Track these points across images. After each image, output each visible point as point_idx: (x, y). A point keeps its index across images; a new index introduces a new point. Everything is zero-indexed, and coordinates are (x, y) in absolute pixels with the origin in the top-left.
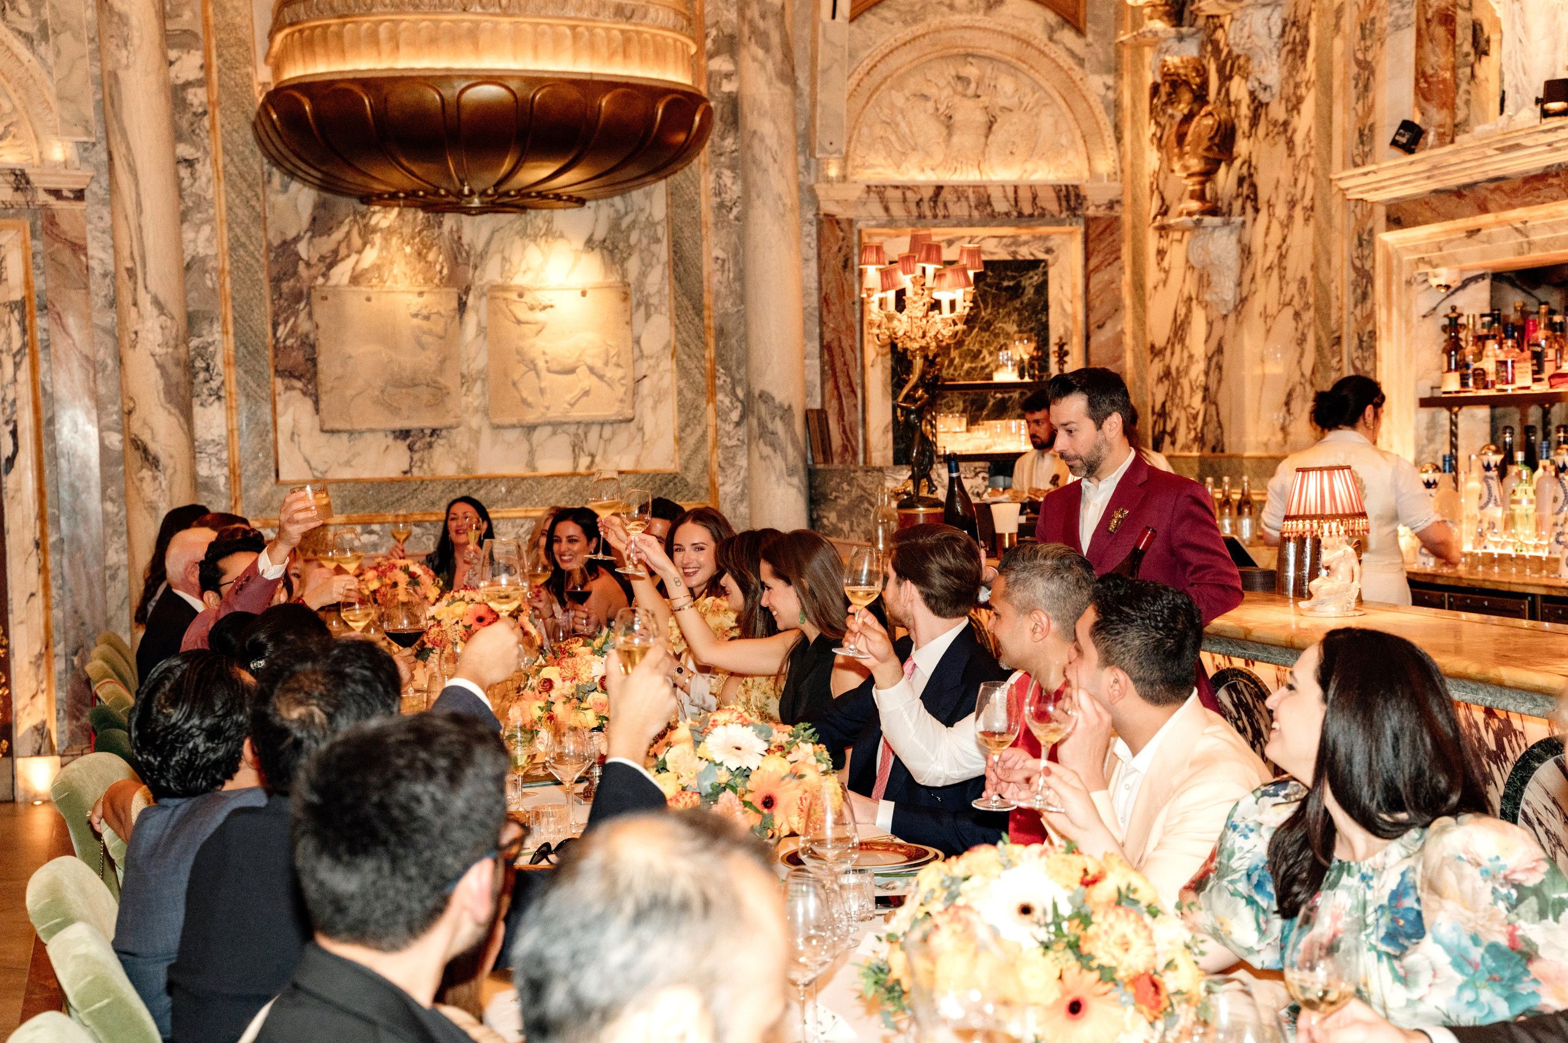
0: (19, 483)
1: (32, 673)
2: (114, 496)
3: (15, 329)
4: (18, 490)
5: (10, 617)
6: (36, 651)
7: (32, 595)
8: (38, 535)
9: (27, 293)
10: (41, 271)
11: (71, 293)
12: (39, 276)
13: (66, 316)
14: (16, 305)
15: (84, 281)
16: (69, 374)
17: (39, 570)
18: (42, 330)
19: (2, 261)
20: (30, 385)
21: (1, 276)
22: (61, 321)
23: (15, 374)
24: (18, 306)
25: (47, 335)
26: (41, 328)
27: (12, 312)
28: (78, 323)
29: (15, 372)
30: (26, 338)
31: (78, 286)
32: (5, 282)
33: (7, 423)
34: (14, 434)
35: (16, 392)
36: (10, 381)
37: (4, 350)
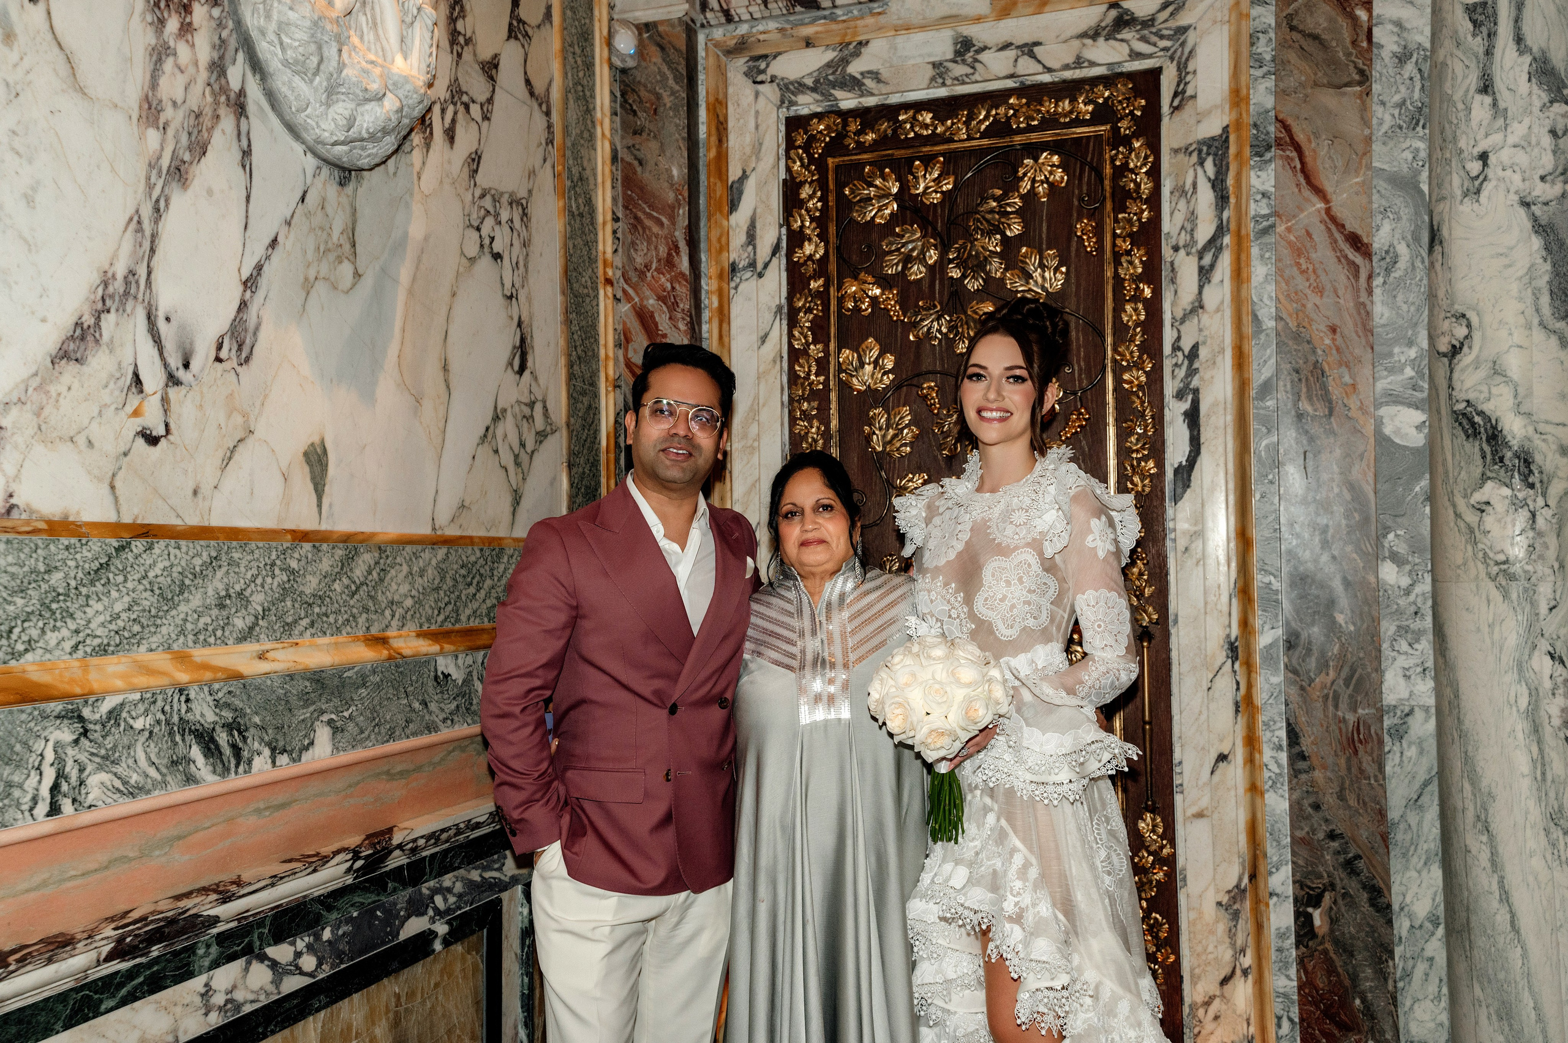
0: (1200, 517)
1: (1221, 928)
2: (1402, 548)
3: (1206, 196)
4: (1199, 534)
5: (1178, 798)
6: (1231, 883)
7: (1222, 758)
8: (1235, 631)
9: (1234, 116)
10: (1265, 69)
11: (1328, 99)
12: (1260, 80)
13: (1314, 151)
14: (1209, 147)
15: (1361, 66)
16: (1313, 277)
17: (1237, 705)
18: (1259, 197)
19: (1187, 60)
20: (1228, 313)
21: (1184, 92)
22: (1303, 163)
23: (1200, 293)
24: (1213, 149)
25: (1269, 205)
26: (1258, 192)
27: (1201, 163)
28: (1340, 163)
29: (1201, 288)
30: (1225, 215)
31: (1346, 80)
32: (1190, 102)
33: (1180, 395)
34: (1193, 417)
35: (1200, 330)
36: (1189, 308)
37: (1181, 244)
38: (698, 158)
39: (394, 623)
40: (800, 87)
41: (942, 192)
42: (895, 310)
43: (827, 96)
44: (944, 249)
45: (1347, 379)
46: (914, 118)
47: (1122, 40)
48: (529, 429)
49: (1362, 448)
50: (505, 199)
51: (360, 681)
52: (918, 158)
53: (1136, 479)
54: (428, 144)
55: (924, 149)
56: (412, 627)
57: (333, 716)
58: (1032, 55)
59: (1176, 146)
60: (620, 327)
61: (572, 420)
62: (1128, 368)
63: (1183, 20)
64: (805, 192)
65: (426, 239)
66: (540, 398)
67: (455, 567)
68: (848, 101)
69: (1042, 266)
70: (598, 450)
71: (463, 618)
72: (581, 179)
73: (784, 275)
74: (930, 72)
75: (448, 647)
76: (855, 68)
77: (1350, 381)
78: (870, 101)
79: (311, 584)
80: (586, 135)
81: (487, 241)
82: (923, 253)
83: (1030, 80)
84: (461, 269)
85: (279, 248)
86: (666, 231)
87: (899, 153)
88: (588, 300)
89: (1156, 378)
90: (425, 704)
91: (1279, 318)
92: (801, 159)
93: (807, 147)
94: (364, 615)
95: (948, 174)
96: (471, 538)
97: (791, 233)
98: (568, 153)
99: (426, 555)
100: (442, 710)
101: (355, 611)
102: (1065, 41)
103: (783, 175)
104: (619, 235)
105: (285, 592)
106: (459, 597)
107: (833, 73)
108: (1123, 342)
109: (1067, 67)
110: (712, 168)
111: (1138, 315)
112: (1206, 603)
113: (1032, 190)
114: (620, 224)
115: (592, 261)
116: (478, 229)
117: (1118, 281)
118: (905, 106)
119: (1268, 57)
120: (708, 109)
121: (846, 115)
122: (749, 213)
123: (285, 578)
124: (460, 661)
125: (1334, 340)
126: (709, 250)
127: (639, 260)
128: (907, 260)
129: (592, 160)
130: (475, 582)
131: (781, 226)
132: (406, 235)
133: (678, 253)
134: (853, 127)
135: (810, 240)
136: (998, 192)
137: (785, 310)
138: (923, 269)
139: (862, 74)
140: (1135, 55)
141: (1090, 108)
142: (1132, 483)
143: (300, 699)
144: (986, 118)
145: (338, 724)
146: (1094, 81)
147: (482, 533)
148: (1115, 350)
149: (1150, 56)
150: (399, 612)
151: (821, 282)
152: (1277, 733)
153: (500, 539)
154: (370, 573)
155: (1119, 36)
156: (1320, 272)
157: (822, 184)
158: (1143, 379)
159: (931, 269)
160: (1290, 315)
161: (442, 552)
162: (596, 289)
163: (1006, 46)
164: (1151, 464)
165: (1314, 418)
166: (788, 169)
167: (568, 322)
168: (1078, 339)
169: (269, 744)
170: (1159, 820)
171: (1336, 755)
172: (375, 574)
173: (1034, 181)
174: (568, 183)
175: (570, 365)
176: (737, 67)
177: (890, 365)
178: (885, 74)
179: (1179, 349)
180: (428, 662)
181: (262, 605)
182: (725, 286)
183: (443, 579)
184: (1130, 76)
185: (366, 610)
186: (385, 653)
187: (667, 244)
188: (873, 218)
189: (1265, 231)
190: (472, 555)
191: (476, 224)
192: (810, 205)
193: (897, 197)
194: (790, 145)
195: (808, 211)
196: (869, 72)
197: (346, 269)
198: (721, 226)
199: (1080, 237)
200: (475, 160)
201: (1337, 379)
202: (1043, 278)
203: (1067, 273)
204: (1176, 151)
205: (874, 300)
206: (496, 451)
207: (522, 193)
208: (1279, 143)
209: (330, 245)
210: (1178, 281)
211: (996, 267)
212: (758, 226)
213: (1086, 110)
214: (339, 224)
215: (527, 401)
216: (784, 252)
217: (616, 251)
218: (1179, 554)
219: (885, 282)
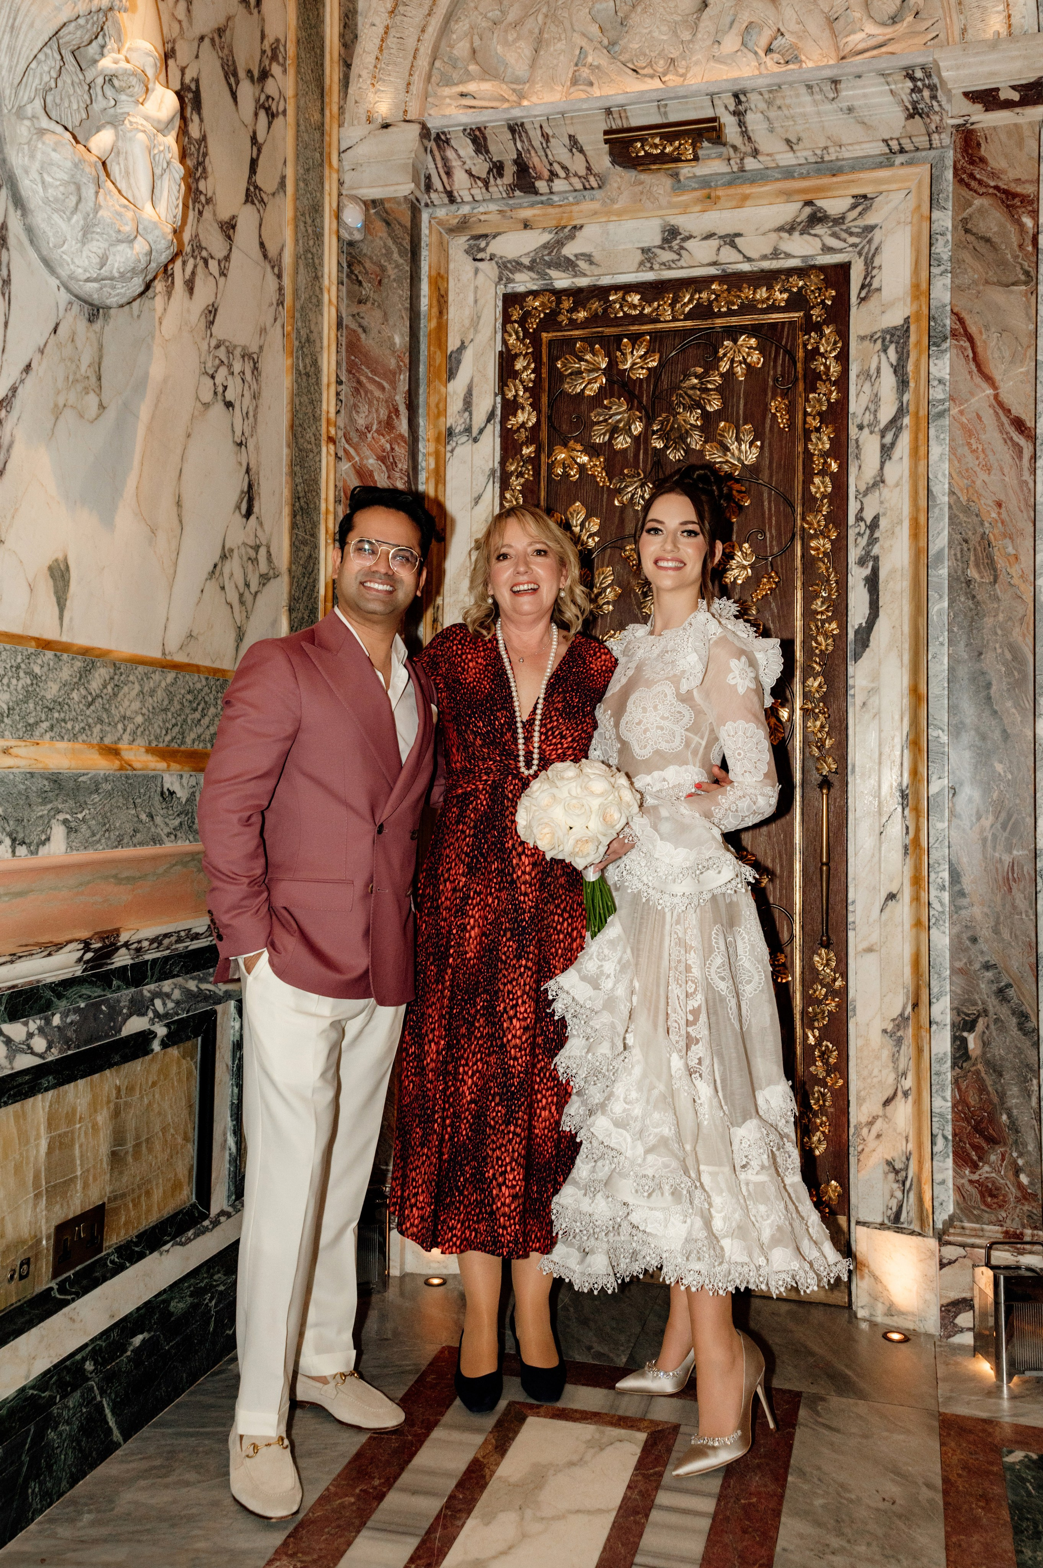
0: (875, 676)
1: (886, 1053)
3: (888, 380)
4: (875, 690)
5: (851, 934)
7: (892, 896)
8: (906, 780)
9: (915, 307)
10: (942, 268)
11: (998, 296)
12: (938, 278)
13: (985, 342)
14: (892, 335)
15: (1026, 267)
16: (982, 456)
17: (906, 847)
18: (935, 383)
19: (874, 255)
20: (906, 487)
21: (870, 284)
22: (974, 353)
23: (882, 468)
24: (895, 338)
25: (944, 391)
26: (935, 379)
27: (885, 350)
28: (1007, 354)
29: (882, 464)
30: (906, 398)
31: (1012, 279)
32: (876, 295)
33: (862, 562)
34: (873, 583)
35: (882, 503)
36: (871, 482)
37: (865, 423)
38: (419, 328)
39: (126, 737)
40: (518, 266)
41: (648, 369)
42: (601, 478)
43: (543, 275)
44: (649, 421)
45: (1010, 550)
46: (624, 299)
47: (815, 235)
48: (254, 571)
49: (1021, 613)
50: (238, 352)
51: (93, 787)
52: (626, 336)
53: (820, 639)
54: (169, 293)
55: (632, 328)
56: (141, 742)
57: (68, 817)
58: (733, 245)
59: (862, 334)
60: (340, 485)
61: (294, 567)
62: (815, 537)
63: (870, 219)
64: (519, 365)
65: (165, 380)
66: (264, 543)
67: (183, 691)
68: (562, 281)
69: (738, 440)
70: (317, 597)
71: (189, 740)
72: (308, 340)
73: (498, 441)
74: (639, 257)
75: (175, 766)
76: (569, 250)
77: (1013, 552)
78: (583, 282)
79: (52, 690)
80: (314, 300)
81: (220, 389)
82: (629, 424)
83: (732, 268)
84: (196, 413)
85: (32, 374)
86: (387, 395)
87: (608, 331)
88: (311, 455)
89: (840, 547)
90: (151, 816)
91: (952, 493)
92: (517, 333)
93: (522, 322)
94: (99, 726)
95: (654, 352)
96: (197, 666)
97: (506, 403)
98: (297, 315)
99: (157, 677)
100: (167, 825)
101: (90, 720)
102: (764, 234)
103: (499, 348)
104: (342, 397)
105: (28, 695)
106: (185, 721)
107: (549, 254)
108: (811, 511)
109: (764, 257)
110: (433, 336)
111: (825, 487)
112: (880, 754)
113: (731, 372)
114: (343, 387)
115: (316, 419)
116: (213, 377)
117: (808, 456)
118: (616, 288)
119: (945, 256)
120: (430, 283)
121: (559, 294)
122: (468, 381)
123: (29, 682)
124: (184, 781)
125: (999, 514)
126: (428, 414)
127: (361, 422)
128: (614, 431)
129: (319, 324)
130: (200, 708)
131: (496, 395)
132: (146, 375)
133: (398, 416)
134: (567, 304)
135: (523, 408)
136: (700, 370)
137: (498, 474)
138: (629, 440)
139: (576, 256)
140: (827, 249)
141: (785, 296)
142: (817, 642)
143: (38, 796)
144: (691, 301)
145: (73, 824)
146: (790, 272)
147: (207, 663)
148: (803, 519)
149: (841, 251)
150: (130, 727)
151: (532, 448)
152: (941, 875)
153: (224, 671)
154: (105, 687)
155: (813, 232)
156: (989, 452)
157: (536, 357)
158: (828, 546)
159: (636, 439)
160: (961, 490)
161: (171, 676)
162: (319, 446)
163: (709, 236)
164: (834, 625)
165: (981, 584)
166: (504, 342)
167: (293, 474)
168: (770, 509)
169: (10, 835)
170: (832, 954)
171: (993, 892)
172: (109, 687)
173: (732, 361)
174: (296, 343)
175: (294, 515)
176: (459, 244)
177: (595, 529)
178: (597, 258)
179: (862, 519)
180: (155, 777)
181: (8, 704)
182: (442, 449)
183: (171, 701)
184: (822, 269)
185: (100, 721)
186: (117, 763)
187: (388, 407)
188: (583, 390)
189: (941, 415)
190: (198, 682)
191: (211, 372)
192: (524, 375)
193: (607, 372)
194: (507, 319)
195: (522, 382)
196: (582, 254)
197: (92, 400)
198: (439, 392)
199: (774, 415)
200: (211, 312)
201: (1002, 548)
202: (740, 450)
203: (762, 448)
204: (863, 338)
205: (582, 468)
206: (223, 588)
207: (254, 348)
208: (954, 334)
209: (78, 376)
210: (862, 457)
211: (695, 441)
212: (474, 393)
213: (781, 297)
214: (86, 359)
215: (252, 544)
216: (498, 419)
217: (338, 412)
218: (858, 707)
219: (593, 450)
